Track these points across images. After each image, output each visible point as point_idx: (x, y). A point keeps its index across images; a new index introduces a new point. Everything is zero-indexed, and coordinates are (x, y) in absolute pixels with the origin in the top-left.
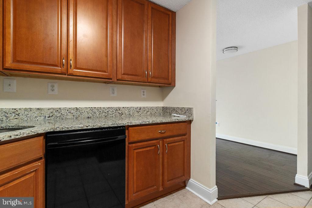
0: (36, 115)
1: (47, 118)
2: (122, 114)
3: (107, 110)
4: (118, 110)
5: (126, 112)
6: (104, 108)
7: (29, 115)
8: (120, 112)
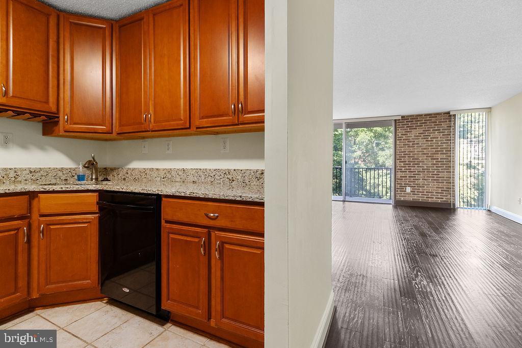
0: (155, 176)
1: (162, 179)
2: (233, 181)
3: (214, 174)
4: (227, 173)
5: (239, 177)
6: (210, 170)
7: (152, 176)
8: (230, 177)
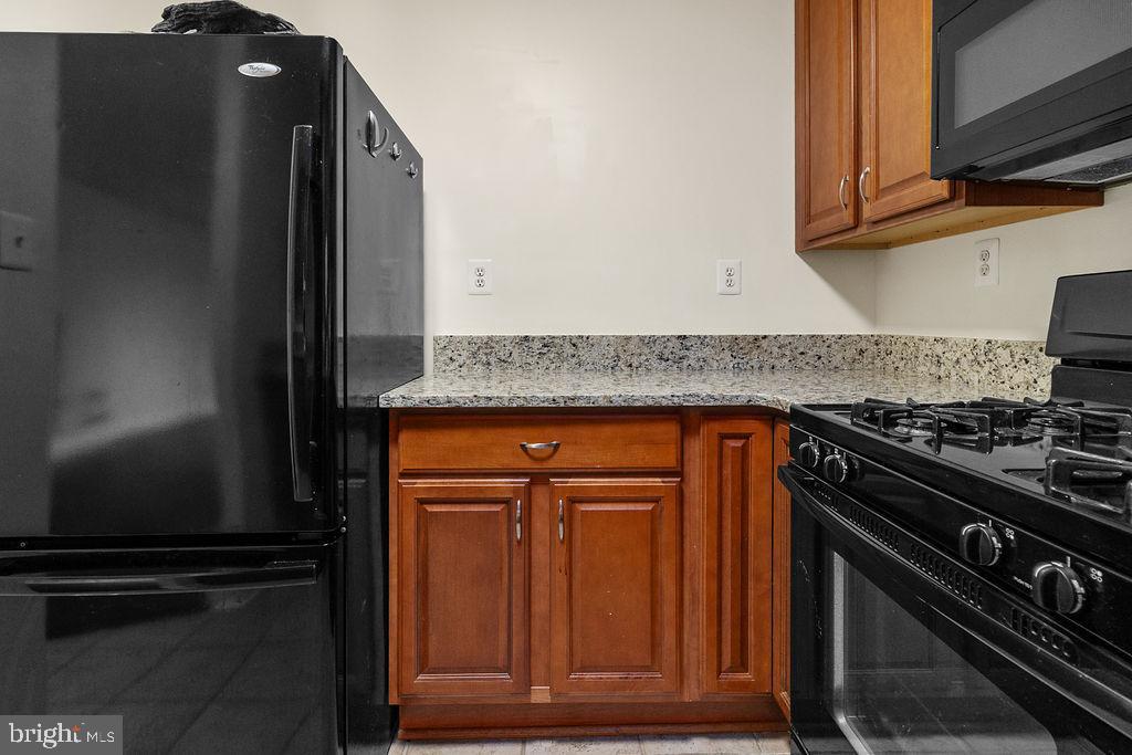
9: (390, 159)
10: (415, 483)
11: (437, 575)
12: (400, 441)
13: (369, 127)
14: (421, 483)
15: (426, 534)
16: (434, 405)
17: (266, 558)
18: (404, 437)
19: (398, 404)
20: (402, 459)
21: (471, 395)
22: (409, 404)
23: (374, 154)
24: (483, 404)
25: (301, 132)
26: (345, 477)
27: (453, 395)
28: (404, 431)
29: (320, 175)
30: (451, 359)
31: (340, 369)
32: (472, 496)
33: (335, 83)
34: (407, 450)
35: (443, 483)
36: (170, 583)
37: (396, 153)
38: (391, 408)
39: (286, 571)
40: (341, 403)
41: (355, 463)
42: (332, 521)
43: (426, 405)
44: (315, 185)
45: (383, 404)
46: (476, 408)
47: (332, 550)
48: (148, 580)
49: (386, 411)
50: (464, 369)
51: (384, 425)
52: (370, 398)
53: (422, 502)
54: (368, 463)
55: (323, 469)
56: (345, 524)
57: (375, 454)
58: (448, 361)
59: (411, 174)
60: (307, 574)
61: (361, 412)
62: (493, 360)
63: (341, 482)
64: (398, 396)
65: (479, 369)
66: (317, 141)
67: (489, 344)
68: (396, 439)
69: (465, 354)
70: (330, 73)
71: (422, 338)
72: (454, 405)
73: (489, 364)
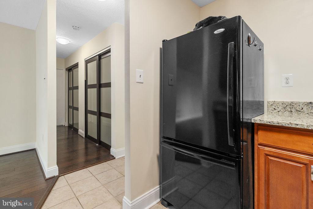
9: (254, 46)
10: (264, 148)
11: (272, 181)
12: (259, 133)
13: (249, 38)
14: (266, 148)
15: (269, 165)
16: (272, 124)
17: (220, 158)
18: (260, 133)
19: (258, 122)
20: (259, 139)
21: (288, 122)
22: (262, 122)
23: (250, 46)
24: (294, 126)
25: (231, 45)
26: (243, 141)
27: (280, 122)
28: (260, 131)
29: (235, 55)
30: (274, 109)
31: (241, 109)
32: (289, 158)
33: (240, 28)
34: (261, 137)
35: (276, 151)
36: (196, 156)
37: (256, 44)
38: (256, 123)
39: (227, 163)
40: (241, 120)
41: (245, 138)
42: (239, 153)
43: (269, 124)
44: (234, 58)
45: (253, 121)
46: (290, 127)
47: (239, 161)
48: (192, 153)
49: (253, 124)
50: (280, 113)
51: (253, 128)
52: (249, 119)
53: (267, 155)
54: (247, 139)
55: (237, 138)
56: (242, 155)
57: (250, 136)
58: (273, 110)
59: (260, 50)
60: (232, 166)
61: (246, 123)
62: (293, 110)
63: (242, 143)
64: (257, 120)
65: (287, 113)
66: (235, 46)
67: (292, 104)
68: (257, 133)
69: (280, 108)
70: (238, 26)
71: (263, 102)
72: (280, 125)
73: (291, 112)
